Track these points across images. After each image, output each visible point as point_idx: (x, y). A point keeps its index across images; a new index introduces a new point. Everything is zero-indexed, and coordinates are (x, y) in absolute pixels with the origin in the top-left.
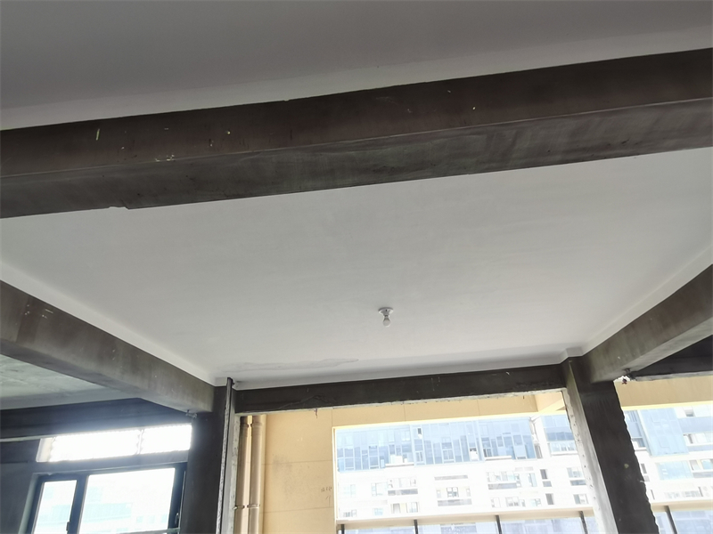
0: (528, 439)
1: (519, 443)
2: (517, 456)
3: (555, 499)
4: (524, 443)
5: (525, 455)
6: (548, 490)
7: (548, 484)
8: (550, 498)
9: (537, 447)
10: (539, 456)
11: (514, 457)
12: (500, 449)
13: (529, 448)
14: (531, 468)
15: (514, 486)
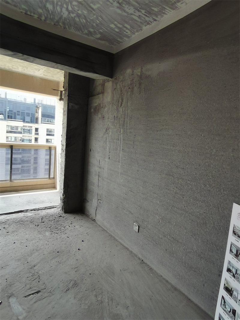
0: (33, 115)
1: (28, 116)
2: (26, 120)
3: (39, 140)
4: (31, 116)
5: (30, 121)
6: (36, 136)
7: (38, 134)
8: (36, 139)
9: (37, 119)
10: (37, 122)
11: (24, 121)
12: (17, 117)
13: (32, 118)
14: (31, 127)
15: (20, 133)
